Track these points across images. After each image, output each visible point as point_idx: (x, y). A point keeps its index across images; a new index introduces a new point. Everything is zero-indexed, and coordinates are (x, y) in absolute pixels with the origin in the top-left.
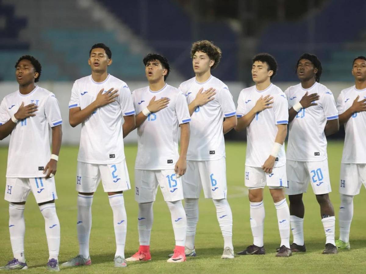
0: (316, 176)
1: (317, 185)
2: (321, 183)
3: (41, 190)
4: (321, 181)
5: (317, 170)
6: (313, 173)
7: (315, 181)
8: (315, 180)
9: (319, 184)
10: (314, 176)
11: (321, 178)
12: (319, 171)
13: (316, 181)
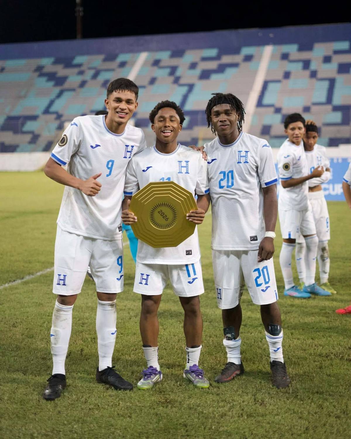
0: (262, 277)
1: (263, 290)
2: (267, 288)
3: (194, 279)
4: (267, 285)
5: (264, 268)
6: (257, 272)
7: (258, 285)
8: (259, 283)
9: (265, 289)
10: (258, 277)
11: (267, 280)
12: (265, 270)
13: (260, 285)
